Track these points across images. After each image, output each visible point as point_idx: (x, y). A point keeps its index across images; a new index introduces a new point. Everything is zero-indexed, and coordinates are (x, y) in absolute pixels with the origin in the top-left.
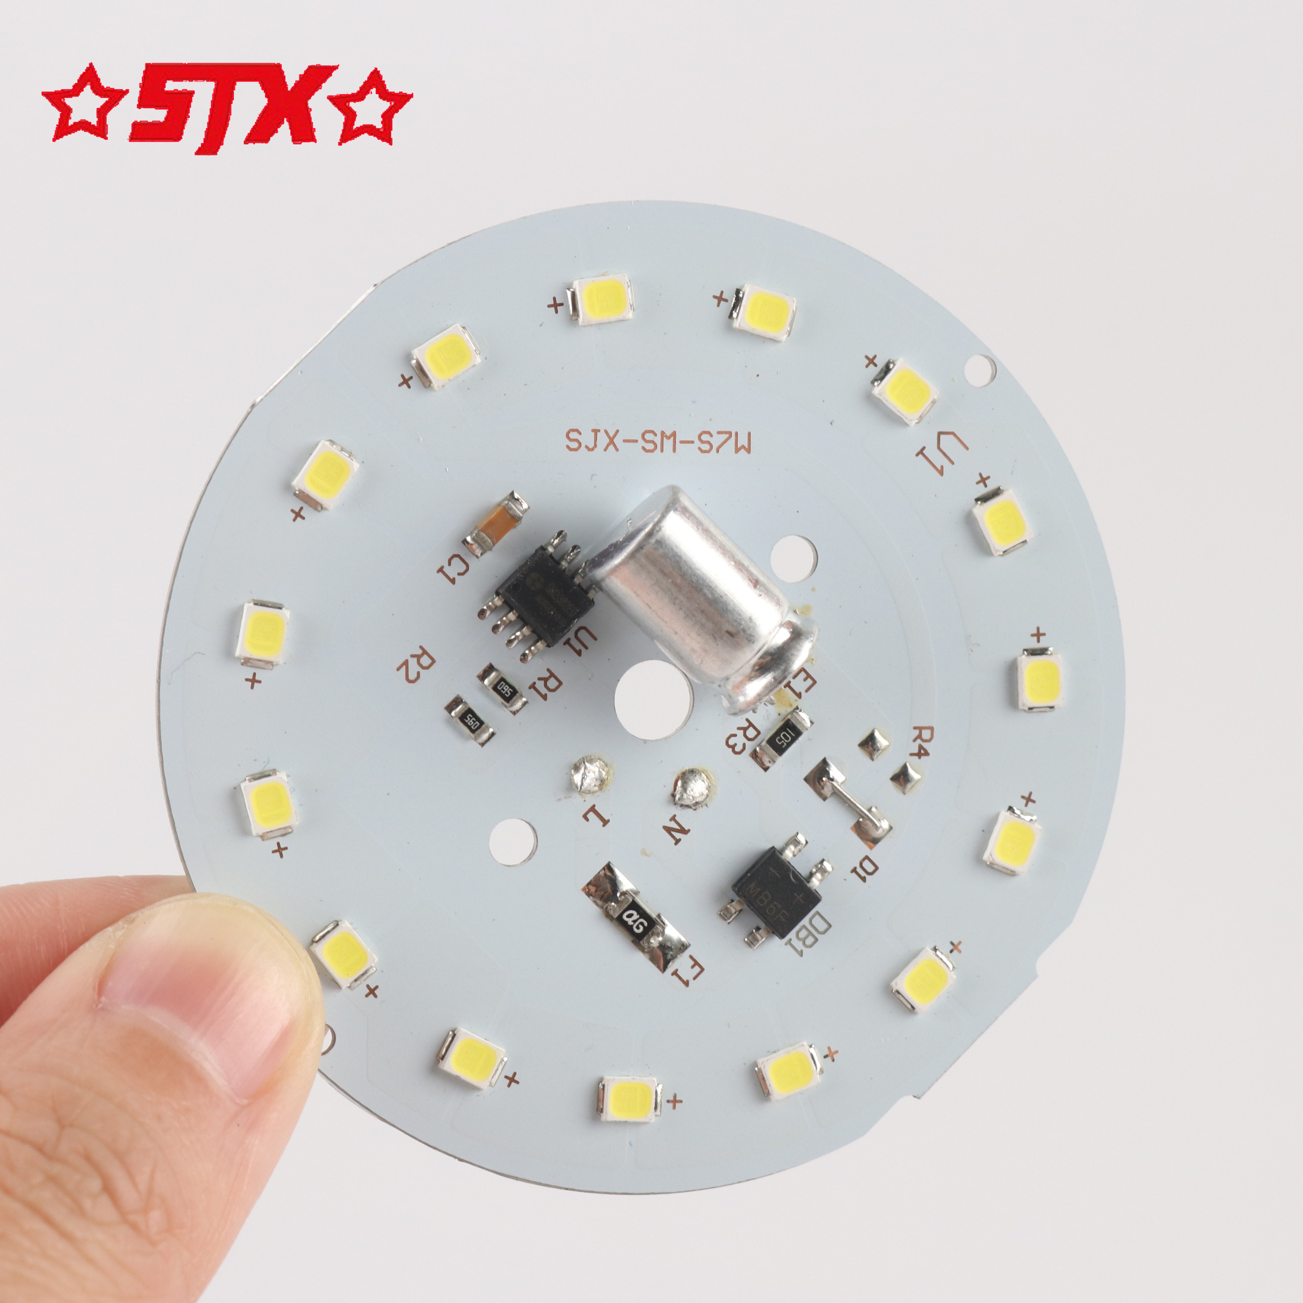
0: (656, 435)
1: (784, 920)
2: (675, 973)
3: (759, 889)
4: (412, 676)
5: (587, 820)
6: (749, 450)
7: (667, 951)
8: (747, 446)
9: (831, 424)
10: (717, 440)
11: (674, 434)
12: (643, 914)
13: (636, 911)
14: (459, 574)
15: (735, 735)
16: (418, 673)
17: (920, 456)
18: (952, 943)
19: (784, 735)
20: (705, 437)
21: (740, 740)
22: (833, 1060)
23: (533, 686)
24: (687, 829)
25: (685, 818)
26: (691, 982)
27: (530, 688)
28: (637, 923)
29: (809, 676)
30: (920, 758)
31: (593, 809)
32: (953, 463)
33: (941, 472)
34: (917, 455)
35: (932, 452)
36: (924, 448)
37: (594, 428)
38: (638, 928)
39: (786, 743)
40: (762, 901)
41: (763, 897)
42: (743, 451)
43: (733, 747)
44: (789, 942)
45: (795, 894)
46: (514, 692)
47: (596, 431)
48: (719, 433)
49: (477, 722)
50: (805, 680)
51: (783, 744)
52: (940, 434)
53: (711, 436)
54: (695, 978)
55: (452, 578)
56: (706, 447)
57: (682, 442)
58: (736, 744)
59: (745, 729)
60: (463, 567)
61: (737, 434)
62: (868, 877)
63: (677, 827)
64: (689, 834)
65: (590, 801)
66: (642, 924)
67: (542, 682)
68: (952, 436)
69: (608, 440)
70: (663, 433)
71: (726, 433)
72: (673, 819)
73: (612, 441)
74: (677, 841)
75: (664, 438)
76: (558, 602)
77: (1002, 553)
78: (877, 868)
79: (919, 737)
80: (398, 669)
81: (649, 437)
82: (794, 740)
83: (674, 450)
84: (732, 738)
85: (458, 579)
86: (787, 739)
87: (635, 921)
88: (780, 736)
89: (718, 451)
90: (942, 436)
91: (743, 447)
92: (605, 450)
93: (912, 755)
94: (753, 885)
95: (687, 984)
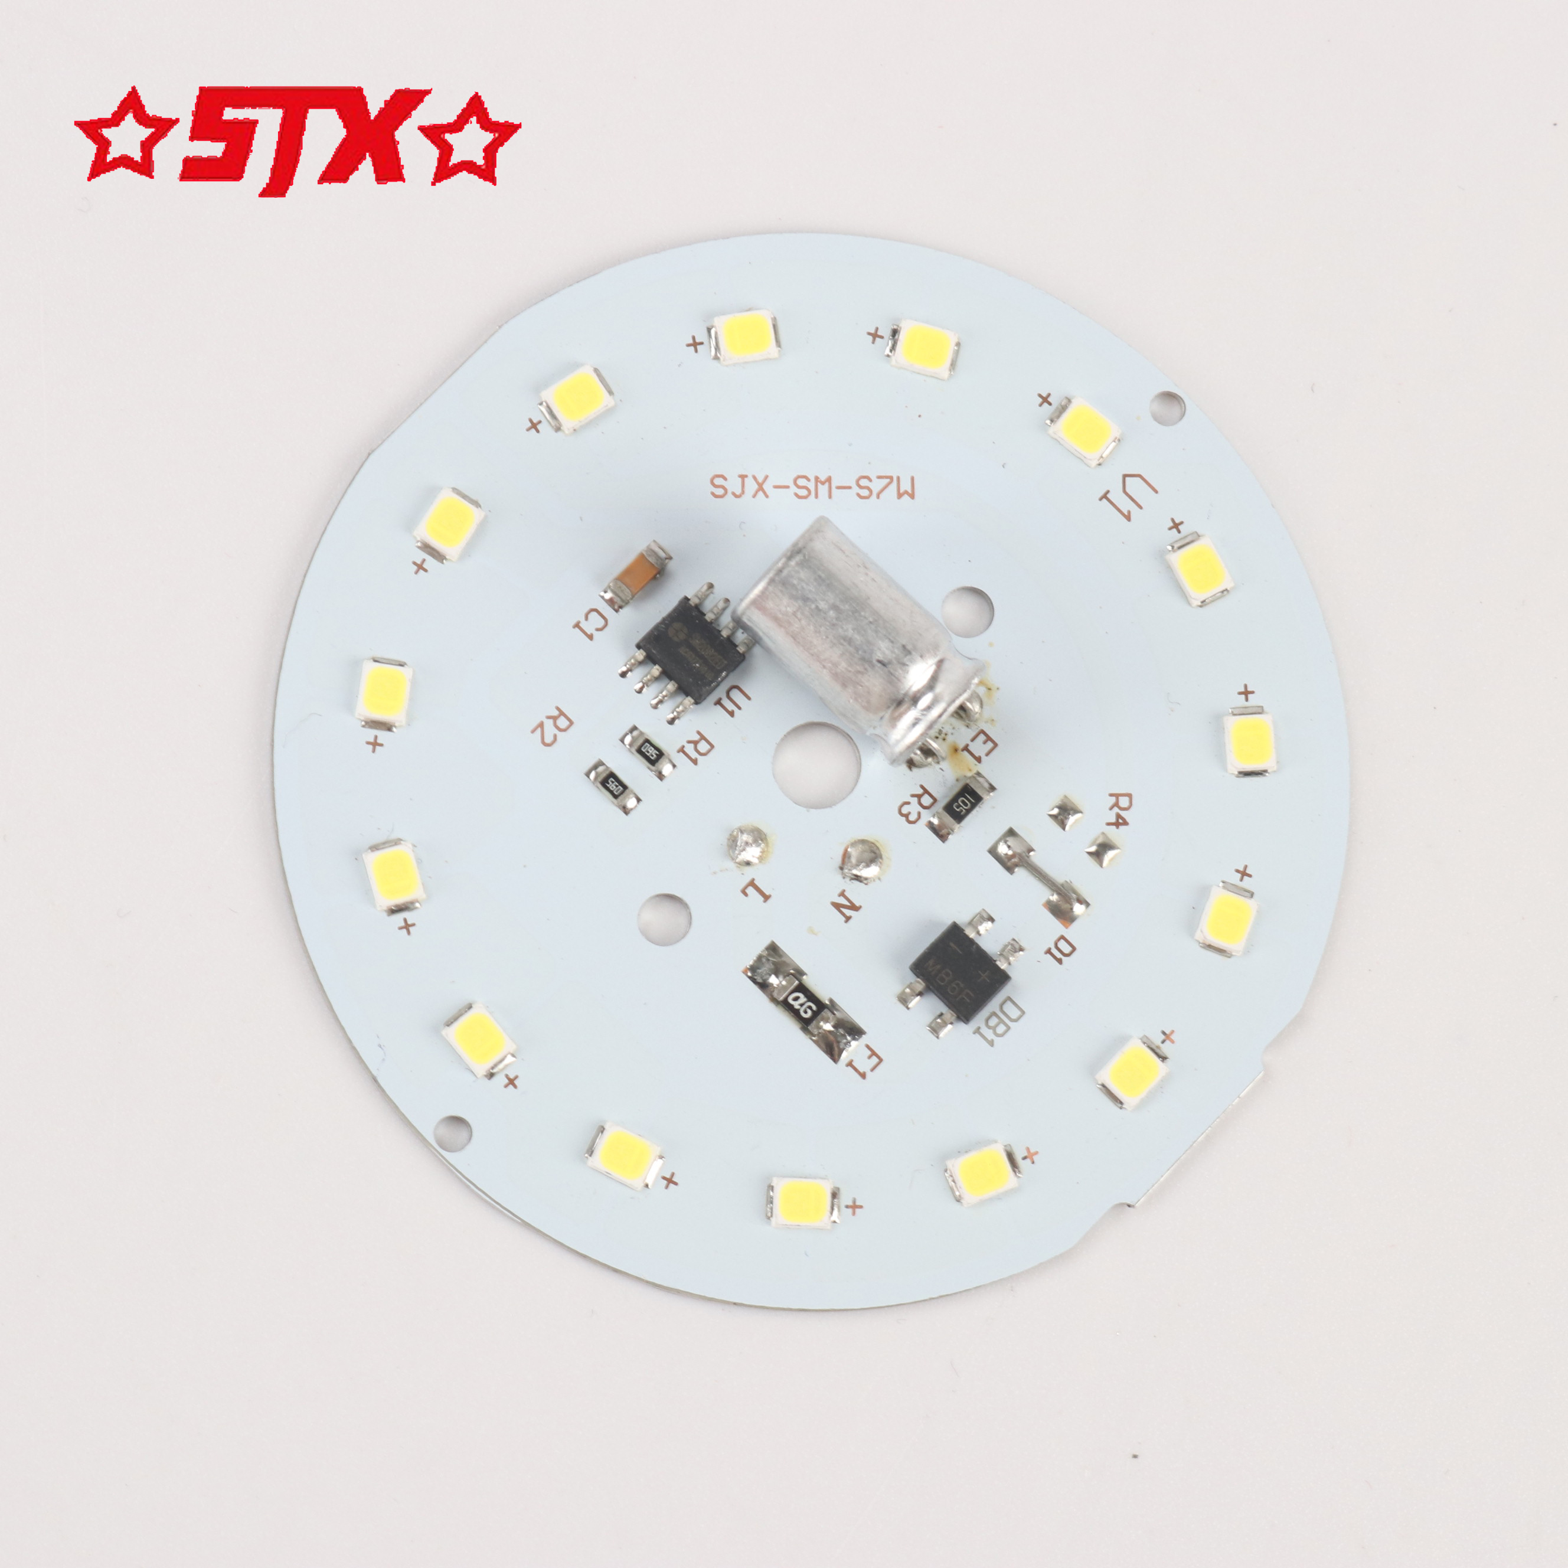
0: (808, 480)
1: (968, 1001)
2: (850, 1064)
3: (938, 967)
4: (548, 739)
5: (746, 895)
6: (912, 496)
7: (839, 1039)
8: (910, 492)
9: (1003, 466)
10: (876, 485)
11: (829, 480)
12: (811, 997)
13: (803, 993)
14: (598, 630)
15: (908, 803)
16: (555, 736)
17: (1104, 500)
18: (1164, 1033)
19: (963, 802)
20: (864, 482)
21: (914, 808)
22: (1033, 1163)
23: (682, 750)
24: (857, 905)
25: (856, 893)
26: (869, 1074)
27: (678, 752)
28: (804, 1007)
29: (989, 739)
30: (1118, 828)
31: (752, 883)
32: (1141, 507)
33: (1128, 517)
34: (1101, 499)
35: (1117, 496)
36: (1108, 492)
37: (740, 474)
38: (806, 1012)
39: (965, 809)
40: (942, 980)
41: (944, 976)
42: (906, 497)
43: (906, 816)
44: (977, 1031)
45: (980, 972)
46: (661, 754)
47: (743, 477)
48: (879, 477)
49: (620, 787)
50: (985, 742)
51: (962, 811)
52: (1125, 476)
53: (870, 480)
54: (872, 1070)
55: (589, 633)
56: (865, 493)
57: (838, 488)
58: (910, 813)
59: (919, 797)
60: (601, 623)
61: (898, 478)
62: (1064, 959)
63: (847, 903)
64: (861, 911)
65: (749, 874)
66: (810, 1008)
67: (692, 745)
68: (1138, 479)
69: (756, 487)
70: (817, 478)
71: (887, 477)
72: (842, 894)
73: (761, 488)
74: (848, 919)
75: (819, 483)
76: (703, 653)
77: (1200, 604)
78: (1074, 949)
79: (1116, 804)
80: (533, 731)
81: (802, 482)
82: (973, 806)
83: (830, 497)
84: (906, 806)
85: (596, 634)
86: (966, 805)
87: (802, 1005)
88: (957, 802)
89: (878, 497)
90: (1127, 479)
91: (906, 492)
92: (754, 496)
93: (1109, 824)
94: (931, 962)
95: (863, 1076)
